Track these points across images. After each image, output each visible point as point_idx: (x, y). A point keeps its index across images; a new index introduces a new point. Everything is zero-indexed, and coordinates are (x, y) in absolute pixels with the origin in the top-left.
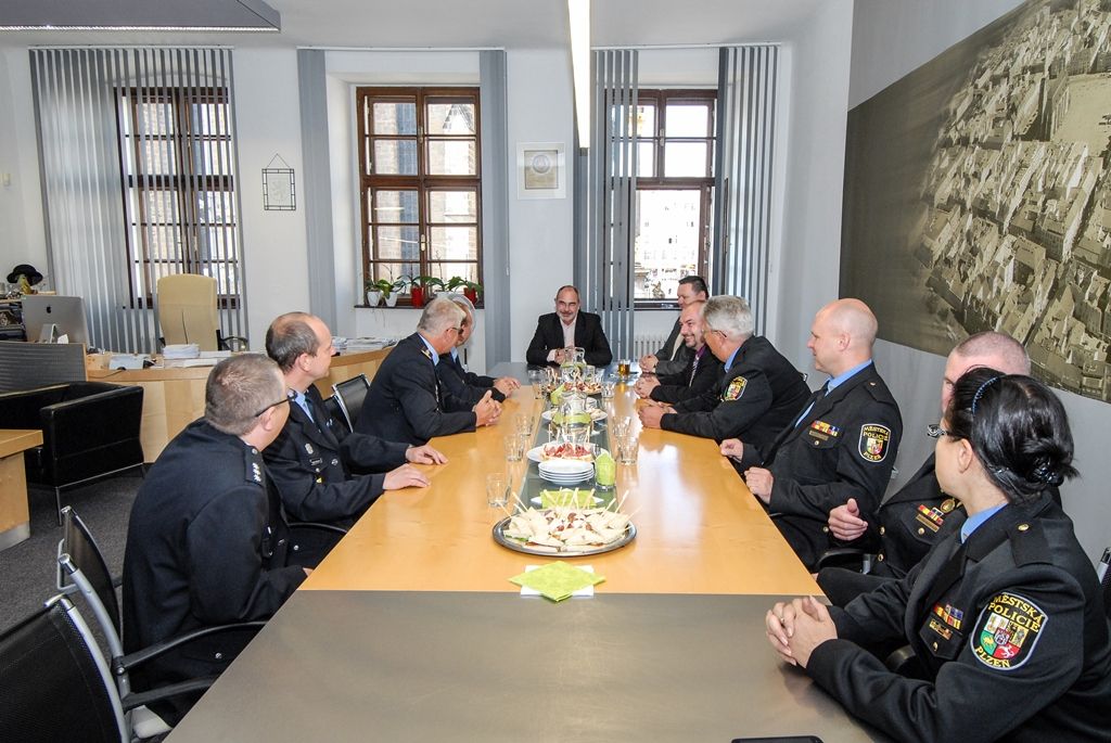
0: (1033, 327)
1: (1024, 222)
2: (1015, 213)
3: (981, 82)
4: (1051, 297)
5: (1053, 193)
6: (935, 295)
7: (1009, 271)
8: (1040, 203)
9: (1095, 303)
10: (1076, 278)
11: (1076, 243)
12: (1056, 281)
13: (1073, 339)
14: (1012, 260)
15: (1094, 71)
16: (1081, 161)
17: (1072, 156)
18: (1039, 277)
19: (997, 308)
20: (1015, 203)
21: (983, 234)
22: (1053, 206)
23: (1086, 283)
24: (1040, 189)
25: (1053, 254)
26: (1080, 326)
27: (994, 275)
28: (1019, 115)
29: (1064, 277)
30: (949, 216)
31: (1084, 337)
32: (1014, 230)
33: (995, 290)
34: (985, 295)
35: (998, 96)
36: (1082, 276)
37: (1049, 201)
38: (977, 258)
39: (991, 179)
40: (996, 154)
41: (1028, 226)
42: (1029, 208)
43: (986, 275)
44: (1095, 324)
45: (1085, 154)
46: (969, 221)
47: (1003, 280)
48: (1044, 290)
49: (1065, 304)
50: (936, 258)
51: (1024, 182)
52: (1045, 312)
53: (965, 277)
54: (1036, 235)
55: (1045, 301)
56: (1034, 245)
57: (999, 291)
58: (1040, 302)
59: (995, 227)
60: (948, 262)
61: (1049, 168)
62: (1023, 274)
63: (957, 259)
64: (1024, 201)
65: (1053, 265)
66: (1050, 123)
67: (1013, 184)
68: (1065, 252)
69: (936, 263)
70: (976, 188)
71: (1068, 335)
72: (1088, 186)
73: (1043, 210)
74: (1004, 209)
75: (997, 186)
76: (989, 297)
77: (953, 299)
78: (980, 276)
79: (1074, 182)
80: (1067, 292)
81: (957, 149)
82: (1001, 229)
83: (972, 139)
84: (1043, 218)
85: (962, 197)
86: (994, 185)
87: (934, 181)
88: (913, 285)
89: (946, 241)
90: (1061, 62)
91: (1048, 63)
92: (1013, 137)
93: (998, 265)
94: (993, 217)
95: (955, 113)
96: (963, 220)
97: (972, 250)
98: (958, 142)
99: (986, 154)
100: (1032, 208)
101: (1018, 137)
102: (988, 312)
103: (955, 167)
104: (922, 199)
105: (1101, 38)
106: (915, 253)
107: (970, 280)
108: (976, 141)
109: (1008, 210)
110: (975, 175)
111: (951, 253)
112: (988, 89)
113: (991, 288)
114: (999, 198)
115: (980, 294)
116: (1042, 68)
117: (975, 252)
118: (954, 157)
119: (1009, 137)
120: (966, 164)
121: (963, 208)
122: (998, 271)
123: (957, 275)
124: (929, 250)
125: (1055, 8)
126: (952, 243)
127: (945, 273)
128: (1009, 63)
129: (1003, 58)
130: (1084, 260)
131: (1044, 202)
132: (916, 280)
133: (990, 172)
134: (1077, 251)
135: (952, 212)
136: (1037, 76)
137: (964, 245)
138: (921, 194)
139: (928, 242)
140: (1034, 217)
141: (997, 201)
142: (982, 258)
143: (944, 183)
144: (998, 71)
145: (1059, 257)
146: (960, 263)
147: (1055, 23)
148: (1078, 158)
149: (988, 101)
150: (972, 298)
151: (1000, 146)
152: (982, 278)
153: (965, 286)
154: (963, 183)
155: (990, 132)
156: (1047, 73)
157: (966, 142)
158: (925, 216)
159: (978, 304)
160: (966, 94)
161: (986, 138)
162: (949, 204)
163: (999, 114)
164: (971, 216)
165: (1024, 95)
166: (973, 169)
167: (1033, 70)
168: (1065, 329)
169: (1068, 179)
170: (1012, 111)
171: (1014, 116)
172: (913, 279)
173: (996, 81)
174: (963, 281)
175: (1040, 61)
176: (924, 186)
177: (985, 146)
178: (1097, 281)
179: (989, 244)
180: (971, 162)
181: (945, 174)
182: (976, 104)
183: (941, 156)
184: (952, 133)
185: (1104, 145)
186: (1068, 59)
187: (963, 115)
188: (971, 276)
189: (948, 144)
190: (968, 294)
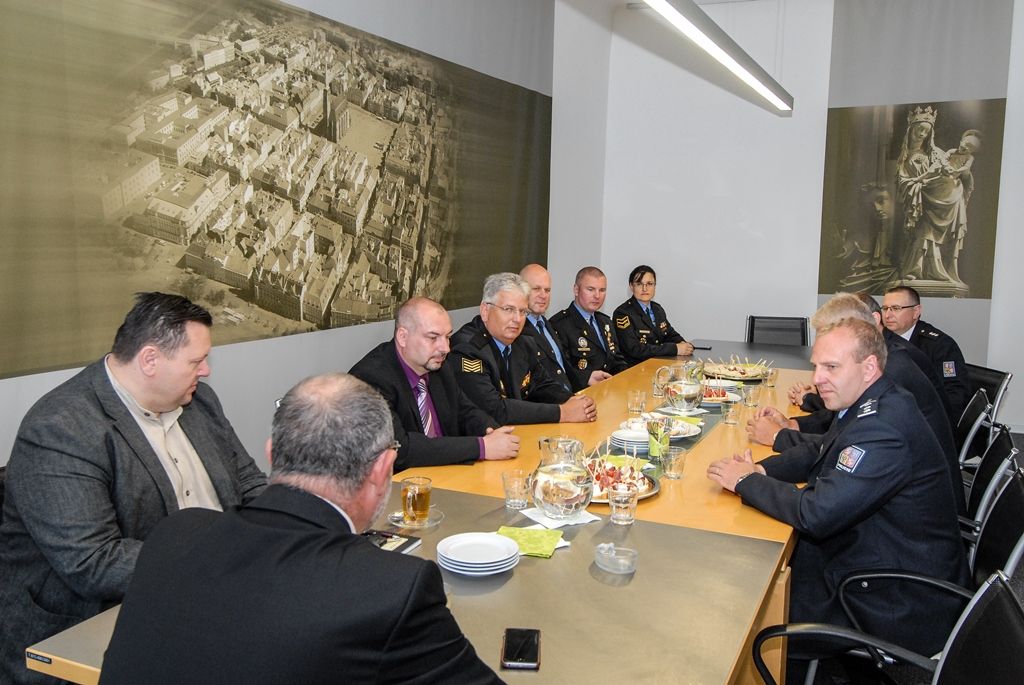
0: (337, 286)
1: (319, 201)
2: (311, 194)
4: (351, 261)
5: (344, 185)
6: (196, 276)
7: (310, 244)
8: (333, 190)
9: (384, 261)
10: (369, 247)
11: (366, 222)
12: (353, 250)
13: (371, 288)
14: (312, 235)
15: (366, 107)
16: (363, 168)
17: (357, 162)
18: (338, 248)
19: (301, 278)
20: (310, 186)
21: (271, 208)
22: (344, 194)
23: (377, 250)
24: (332, 179)
25: (349, 230)
26: (376, 277)
27: (293, 247)
28: (306, 107)
29: (359, 246)
30: (208, 181)
31: (379, 284)
32: (311, 208)
33: (296, 262)
34: (283, 267)
35: (273, 76)
36: (373, 245)
37: (341, 190)
38: (267, 233)
39: (275, 156)
40: (278, 136)
41: (325, 207)
42: (323, 192)
43: (281, 248)
44: (384, 276)
45: (366, 163)
46: (249, 194)
47: (305, 252)
48: (344, 257)
49: (363, 264)
50: (193, 230)
51: (317, 169)
52: (347, 273)
53: (250, 252)
54: (331, 215)
55: (346, 266)
56: (331, 222)
57: (301, 262)
58: (341, 266)
59: (288, 204)
60: (213, 235)
61: (337, 165)
62: (324, 246)
63: (233, 233)
64: (318, 186)
65: (349, 238)
66: (335, 129)
67: (306, 169)
68: (358, 229)
69: (194, 236)
70: (255, 159)
71: (367, 285)
72: (371, 185)
73: (337, 196)
74: (297, 189)
75: (285, 166)
76: (288, 269)
77: (230, 277)
78: (273, 250)
79: (360, 180)
80: (363, 258)
81: (213, 103)
82: (296, 207)
83: (240, 104)
84: (337, 202)
85: (230, 163)
86: (280, 163)
87: (169, 129)
88: (132, 268)
89: (208, 212)
90: (340, 85)
91: (328, 80)
92: (301, 126)
93: (296, 238)
94: (283, 193)
95: (201, 57)
96: (237, 189)
97: (257, 224)
98: (213, 96)
99: (265, 128)
100: (325, 192)
101: (306, 128)
102: (290, 283)
103: (210, 124)
104: (134, 146)
105: (370, 90)
106: (130, 223)
107: (259, 254)
108: (246, 108)
109: (303, 189)
110: (251, 145)
111: (220, 226)
112: (258, 60)
113: (290, 260)
114: (289, 177)
115: (276, 268)
116: (322, 80)
117: (261, 225)
118: (207, 113)
119: (295, 124)
120: (232, 127)
121: (235, 177)
122: (298, 244)
123: (235, 251)
124: (175, 221)
125: (331, 40)
126: (220, 214)
127: (213, 250)
128: (286, 52)
129: (276, 42)
130: (373, 234)
131: (337, 190)
132: (139, 261)
133: (273, 150)
134: (367, 229)
135: (213, 178)
136: (319, 84)
137: (243, 218)
138: (131, 139)
139: (169, 210)
140: (328, 200)
141: (286, 179)
142: (273, 231)
143: (194, 140)
144: (270, 50)
145: (352, 232)
146: (240, 237)
147: (331, 51)
148: (361, 164)
149: (260, 74)
150: (266, 272)
151: (283, 127)
152: (276, 251)
153: (252, 261)
154: (230, 148)
155: (266, 109)
156: (328, 88)
157: (229, 102)
158: (152, 173)
159: (275, 277)
160: (220, 46)
161: (261, 112)
162: (206, 168)
163: (278, 96)
164: (250, 188)
165: (308, 92)
166: (245, 139)
167: (315, 77)
168: (364, 282)
169: (356, 177)
170: (296, 101)
171: (298, 106)
172: (129, 260)
173: (269, 59)
174: (248, 256)
175: (320, 73)
176: (136, 129)
177: (263, 119)
178: (383, 248)
179: (282, 218)
180: (241, 129)
181: (192, 127)
182: (239, 67)
183: (181, 102)
184: (199, 80)
185: (379, 162)
186: (345, 88)
187: (216, 68)
188: (262, 249)
189: (192, 90)
190: (258, 268)
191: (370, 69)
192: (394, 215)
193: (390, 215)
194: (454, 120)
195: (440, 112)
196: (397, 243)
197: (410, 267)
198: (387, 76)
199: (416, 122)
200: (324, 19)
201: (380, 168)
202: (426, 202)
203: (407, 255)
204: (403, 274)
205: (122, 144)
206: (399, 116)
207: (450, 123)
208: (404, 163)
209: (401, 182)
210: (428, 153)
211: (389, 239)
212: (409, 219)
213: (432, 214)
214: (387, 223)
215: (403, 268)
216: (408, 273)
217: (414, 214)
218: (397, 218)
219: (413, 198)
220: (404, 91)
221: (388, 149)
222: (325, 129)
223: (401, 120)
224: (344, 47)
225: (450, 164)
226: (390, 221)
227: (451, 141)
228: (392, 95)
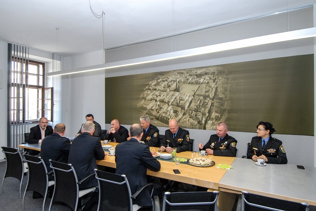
0: (179, 120)
1: (175, 103)
2: (172, 102)
3: (159, 81)
4: (183, 115)
5: (182, 100)
7: (172, 111)
8: (179, 101)
9: (194, 116)
10: (189, 112)
11: (188, 107)
12: (184, 113)
13: (190, 121)
14: (172, 110)
15: (189, 83)
17: (186, 95)
18: (180, 112)
19: (169, 117)
21: (163, 105)
22: (181, 102)
23: (192, 113)
24: (178, 99)
26: (191, 119)
27: (168, 112)
29: (186, 112)
30: (151, 102)
31: (192, 121)
32: (172, 105)
33: (168, 114)
35: (164, 84)
38: (162, 109)
39: (164, 97)
40: (165, 93)
41: (176, 104)
42: (175, 102)
44: (194, 118)
45: (189, 95)
46: (159, 103)
47: (170, 113)
48: (181, 114)
49: (187, 116)
51: (174, 97)
52: (182, 117)
53: (158, 112)
55: (182, 116)
56: (177, 107)
57: (169, 114)
58: (180, 116)
59: (167, 105)
60: (152, 110)
61: (180, 96)
62: (175, 112)
63: (155, 109)
64: (174, 101)
65: (183, 110)
66: (179, 89)
67: (171, 98)
68: (186, 108)
69: (148, 110)
70: (160, 97)
71: (189, 120)
72: (190, 99)
74: (169, 102)
76: (166, 115)
77: (155, 116)
79: (187, 98)
80: (187, 114)
81: (153, 90)
82: (168, 105)
83: (157, 89)
84: (180, 103)
85: (155, 99)
86: (165, 97)
87: (145, 95)
88: (140, 114)
89: (151, 106)
90: (181, 81)
91: (178, 81)
92: (170, 90)
93: (168, 110)
94: (166, 103)
95: (151, 84)
96: (156, 103)
97: (160, 108)
98: (153, 89)
99: (162, 92)
100: (177, 102)
101: (171, 91)
102: (167, 118)
103: (152, 93)
104: (141, 98)
105: (190, 79)
106: (140, 108)
107: (160, 113)
108: (159, 90)
109: (170, 102)
110: (159, 95)
111: (153, 108)
112: (161, 82)
113: (167, 114)
114: (167, 100)
115: (164, 115)
116: (176, 81)
117: (161, 108)
118: (152, 92)
119: (169, 90)
120: (156, 93)
121: (156, 101)
122: (169, 111)
123: (156, 112)
124: (146, 108)
125: (178, 73)
126: (153, 106)
127: (152, 112)
128: (167, 79)
129: (165, 78)
130: (191, 110)
131: (180, 101)
132: (141, 113)
133: (164, 95)
134: (189, 108)
135: (152, 101)
136: (175, 82)
137: (157, 107)
138: (141, 97)
139: (145, 106)
140: (177, 103)
141: (166, 100)
142: (163, 109)
143: (149, 96)
144: (164, 80)
145: (184, 109)
146: (156, 110)
147: (179, 75)
148: (187, 95)
149: (161, 84)
150: (161, 116)
151: (166, 92)
152: (164, 112)
153: (159, 114)
154: (155, 96)
155: (163, 89)
156: (177, 82)
157: (155, 90)
158: (143, 101)
159: (163, 117)
160: (154, 82)
161: (162, 90)
162: (151, 100)
163: (165, 86)
164: (159, 102)
165: (172, 84)
166: (158, 94)
167: (174, 81)
168: (187, 120)
169: (185, 98)
170: (169, 86)
171: (170, 87)
172: (140, 113)
173: (163, 81)
174: (158, 113)
175: (175, 80)
176: (142, 96)
177: (161, 91)
178: (194, 113)
179: (165, 107)
180: (157, 93)
181: (149, 94)
182: (158, 84)
183: (147, 91)
184: (151, 88)
185: (193, 94)
186: (183, 81)
187: (154, 85)
188: (160, 112)
189: (150, 89)
190: (160, 115)
191: (191, 75)
192: (199, 105)
193: (197, 105)
194: (228, 79)
195: (220, 78)
196: (200, 112)
197: (205, 118)
198: (196, 75)
199: (208, 83)
200: (177, 70)
201: (194, 96)
202: (213, 102)
203: (204, 114)
204: (202, 119)
205: (140, 98)
206: (201, 83)
207: (226, 80)
208: (203, 93)
209: (202, 98)
210: (214, 90)
211: (197, 110)
212: (205, 106)
213: (215, 104)
214: (196, 107)
215: (202, 117)
216: (204, 119)
217: (207, 105)
218: (200, 106)
219: (207, 101)
220: (203, 77)
221: (197, 91)
222: (177, 90)
223: (202, 83)
224: (182, 73)
225: (226, 90)
226: (197, 106)
227: (226, 85)
228: (198, 79)
